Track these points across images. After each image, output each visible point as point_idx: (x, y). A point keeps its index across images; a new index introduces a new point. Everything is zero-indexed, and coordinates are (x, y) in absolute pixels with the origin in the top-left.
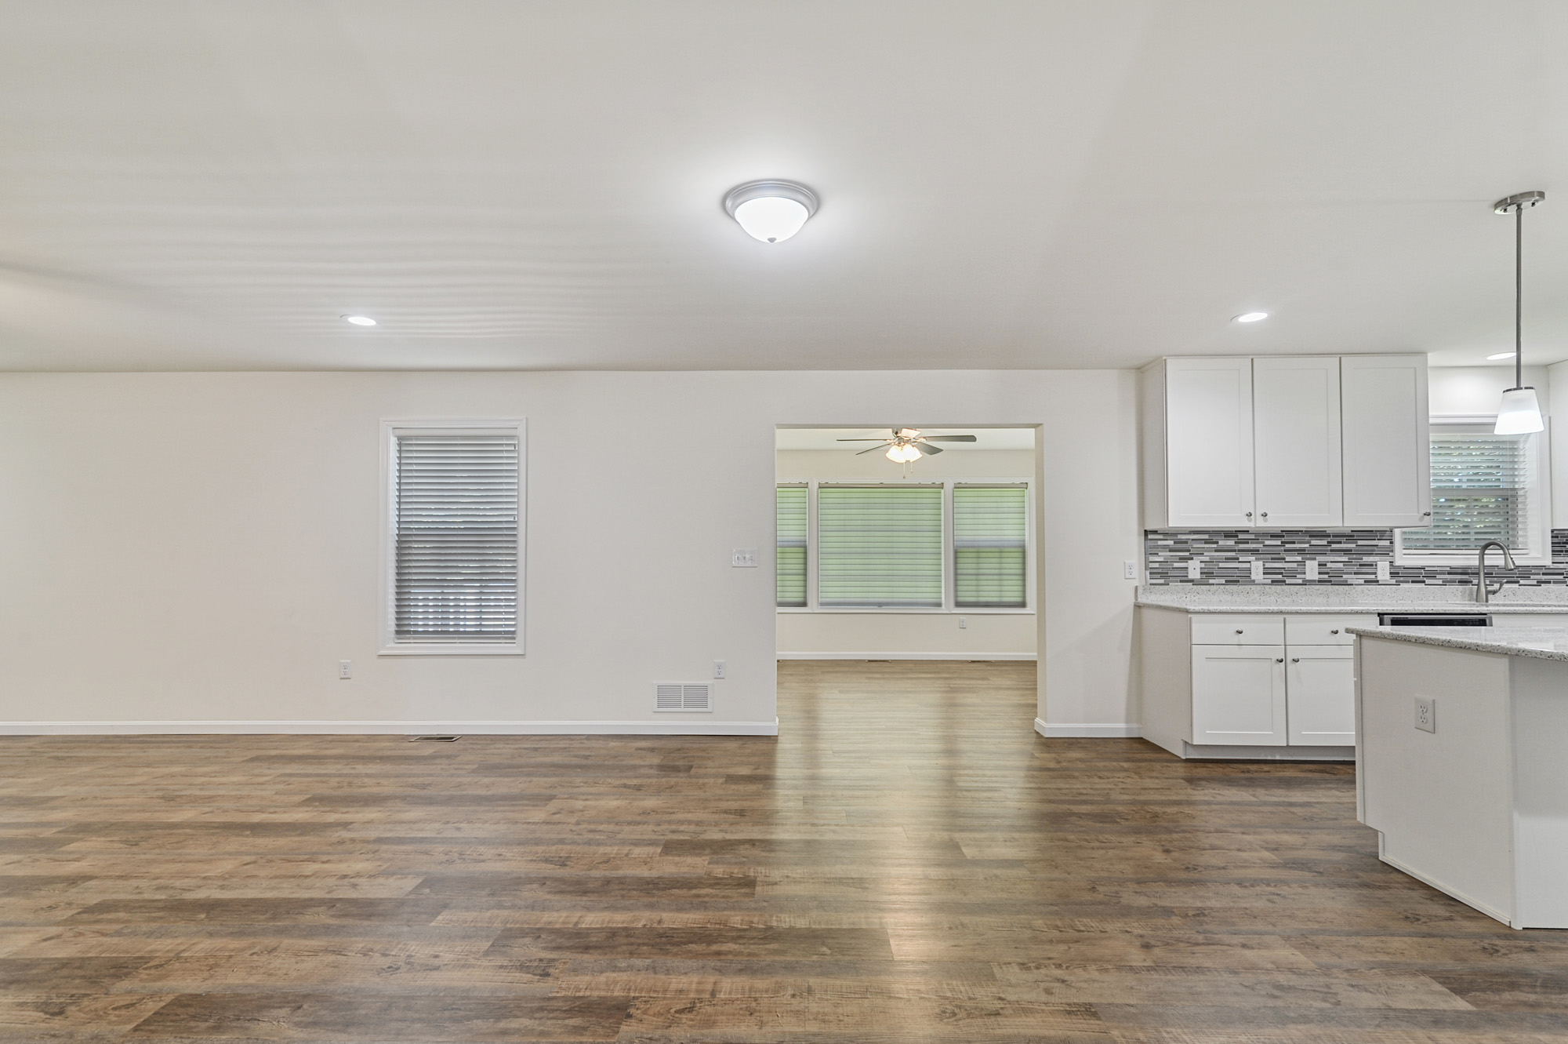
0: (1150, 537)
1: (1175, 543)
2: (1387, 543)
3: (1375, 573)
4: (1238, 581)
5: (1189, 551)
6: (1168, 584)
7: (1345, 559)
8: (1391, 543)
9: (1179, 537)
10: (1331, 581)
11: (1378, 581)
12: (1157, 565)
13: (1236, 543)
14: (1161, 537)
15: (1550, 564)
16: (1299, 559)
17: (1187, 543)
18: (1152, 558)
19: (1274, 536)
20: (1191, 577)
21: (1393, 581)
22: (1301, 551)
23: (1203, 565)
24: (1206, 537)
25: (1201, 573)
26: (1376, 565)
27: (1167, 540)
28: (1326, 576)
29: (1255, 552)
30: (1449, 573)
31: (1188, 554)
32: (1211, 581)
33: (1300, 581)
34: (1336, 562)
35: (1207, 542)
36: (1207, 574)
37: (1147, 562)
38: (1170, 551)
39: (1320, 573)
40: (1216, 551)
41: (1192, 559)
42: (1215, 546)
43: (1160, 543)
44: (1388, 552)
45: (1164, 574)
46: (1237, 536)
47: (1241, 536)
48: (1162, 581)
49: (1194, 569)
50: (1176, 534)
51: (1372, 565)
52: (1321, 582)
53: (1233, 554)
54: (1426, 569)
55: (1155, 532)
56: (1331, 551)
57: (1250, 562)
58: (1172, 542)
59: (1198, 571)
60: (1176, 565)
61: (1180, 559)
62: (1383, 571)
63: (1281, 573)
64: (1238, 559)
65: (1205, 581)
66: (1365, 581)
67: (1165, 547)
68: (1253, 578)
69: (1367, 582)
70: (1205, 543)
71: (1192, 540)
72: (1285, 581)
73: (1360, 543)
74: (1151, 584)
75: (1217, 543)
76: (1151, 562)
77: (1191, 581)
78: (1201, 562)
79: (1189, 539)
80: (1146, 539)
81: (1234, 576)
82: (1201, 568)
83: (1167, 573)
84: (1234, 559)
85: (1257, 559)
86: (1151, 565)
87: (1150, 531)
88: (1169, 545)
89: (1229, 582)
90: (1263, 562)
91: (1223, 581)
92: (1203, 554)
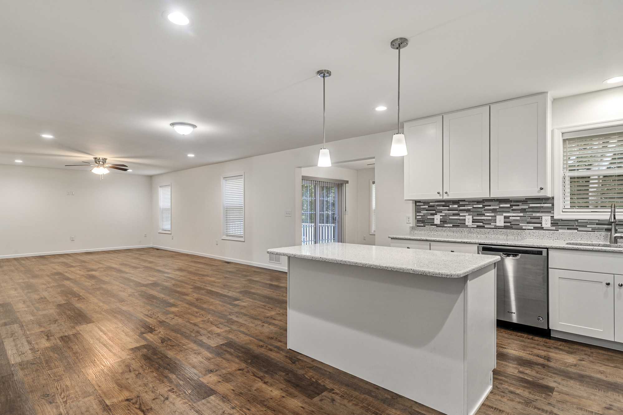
0: (417, 204)
1: (428, 207)
2: (550, 205)
3: (541, 223)
4: (459, 226)
5: (435, 210)
6: (425, 226)
7: (522, 214)
8: (553, 205)
9: (431, 204)
10: (512, 227)
11: (543, 228)
12: (420, 217)
13: (458, 206)
14: (422, 204)
16: (493, 214)
17: (434, 206)
18: (418, 214)
19: (479, 202)
20: (435, 223)
21: (554, 228)
22: (494, 211)
23: (442, 217)
24: (443, 203)
25: (440, 221)
26: (542, 218)
27: (425, 205)
28: (509, 224)
29: (468, 211)
30: (597, 224)
31: (434, 212)
32: (445, 225)
33: (493, 227)
34: (514, 216)
35: (444, 206)
36: (444, 222)
38: (426, 211)
39: (504, 222)
40: (448, 210)
41: (436, 214)
42: (448, 208)
43: (422, 207)
44: (550, 210)
45: (423, 222)
46: (459, 203)
47: (461, 203)
48: (422, 225)
49: (437, 219)
50: (429, 203)
51: (539, 218)
52: (505, 227)
53: (457, 212)
54: (579, 221)
55: (419, 202)
56: (512, 210)
57: (465, 216)
58: (427, 207)
59: (439, 220)
60: (429, 217)
61: (431, 214)
62: (546, 221)
63: (483, 222)
65: (442, 225)
66: (534, 228)
67: (424, 209)
68: (466, 224)
69: (535, 228)
71: (437, 205)
72: (484, 226)
74: (417, 226)
75: (449, 206)
76: (417, 216)
77: (436, 225)
78: (441, 216)
79: (435, 205)
80: (416, 205)
81: (457, 223)
82: (440, 219)
83: (425, 221)
84: (458, 215)
85: (469, 215)
86: (418, 217)
87: (417, 201)
88: (426, 208)
89: (454, 226)
90: (472, 216)
91: (451, 225)
92: (442, 212)
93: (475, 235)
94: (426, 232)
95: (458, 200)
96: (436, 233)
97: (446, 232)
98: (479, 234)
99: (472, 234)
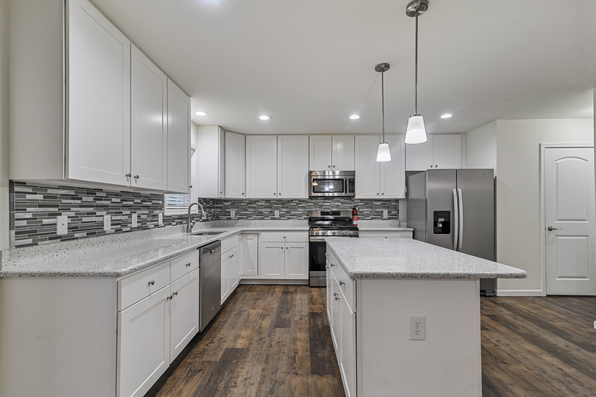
0: (17, 189)
1: (44, 197)
2: (162, 202)
3: (158, 221)
4: (95, 233)
5: (57, 206)
6: (37, 244)
7: (148, 212)
9: (49, 191)
10: (142, 227)
11: (159, 225)
12: (24, 223)
13: (94, 199)
14: (30, 190)
15: (198, 213)
16: (129, 212)
17: (56, 197)
18: (18, 215)
19: (117, 195)
20: (59, 233)
21: (163, 225)
22: (129, 207)
25: (69, 228)
27: (36, 194)
28: (140, 224)
29: (105, 207)
31: (57, 209)
32: (76, 235)
33: (129, 229)
34: (144, 214)
35: (74, 198)
36: (73, 229)
37: (12, 219)
39: (138, 222)
40: (81, 206)
41: (60, 214)
42: (79, 202)
43: (28, 197)
44: (162, 207)
45: (31, 233)
46: (95, 194)
47: (98, 194)
48: (30, 241)
49: (62, 224)
50: (45, 189)
51: (157, 216)
52: (138, 228)
53: (91, 210)
54: (172, 217)
55: (22, 184)
56: (142, 207)
57: (103, 216)
58: (40, 197)
59: (66, 227)
60: (45, 221)
61: (49, 215)
62: (161, 219)
63: (120, 224)
64: (95, 213)
65: (71, 236)
66: (154, 226)
67: (34, 203)
68: (104, 230)
70: (73, 199)
71: (61, 195)
72: (122, 230)
73: (154, 202)
74: (17, 247)
75: (81, 199)
76: (17, 220)
77: (60, 237)
78: (68, 217)
79: (58, 194)
80: (11, 190)
81: (92, 229)
82: (68, 223)
83: (36, 231)
84: (93, 214)
85: (107, 213)
86: (17, 223)
87: (16, 182)
88: (38, 200)
89: (89, 235)
90: (111, 216)
91: (85, 234)
92: (70, 209)
93: (117, 244)
94: (46, 257)
95: (95, 189)
96: (66, 254)
97: (82, 247)
98: (121, 241)
99: (115, 243)
